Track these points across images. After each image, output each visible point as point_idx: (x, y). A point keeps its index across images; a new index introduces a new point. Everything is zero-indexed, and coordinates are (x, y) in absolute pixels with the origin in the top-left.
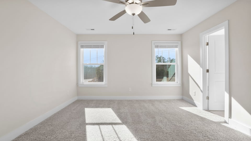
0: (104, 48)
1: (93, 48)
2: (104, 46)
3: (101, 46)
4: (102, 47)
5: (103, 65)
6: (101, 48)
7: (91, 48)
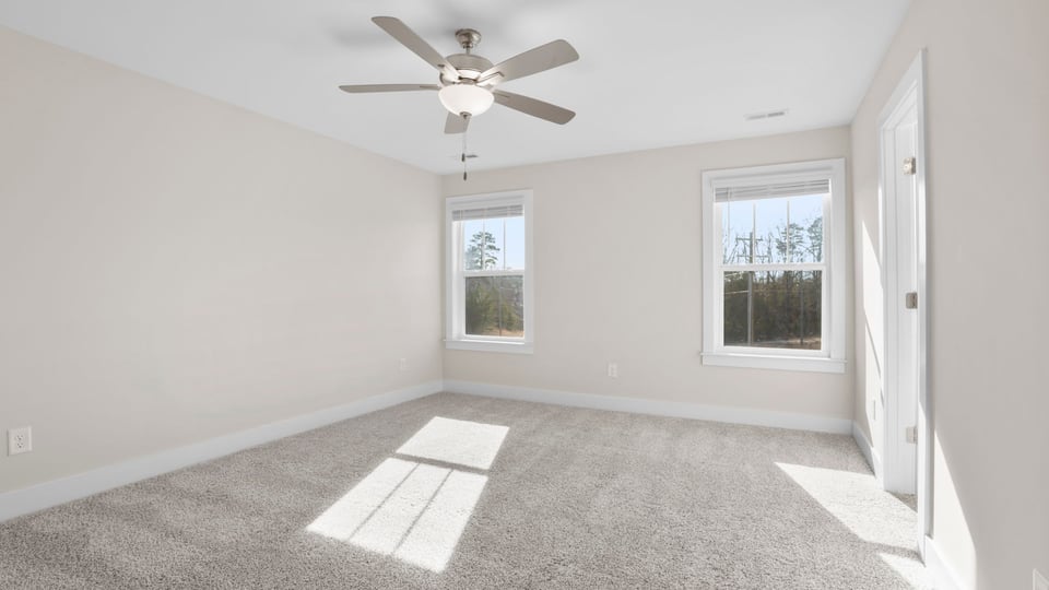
0: (521, 214)
1: (489, 216)
2: (520, 206)
3: (512, 207)
4: (515, 210)
5: (521, 277)
6: (513, 214)
7: (481, 217)
